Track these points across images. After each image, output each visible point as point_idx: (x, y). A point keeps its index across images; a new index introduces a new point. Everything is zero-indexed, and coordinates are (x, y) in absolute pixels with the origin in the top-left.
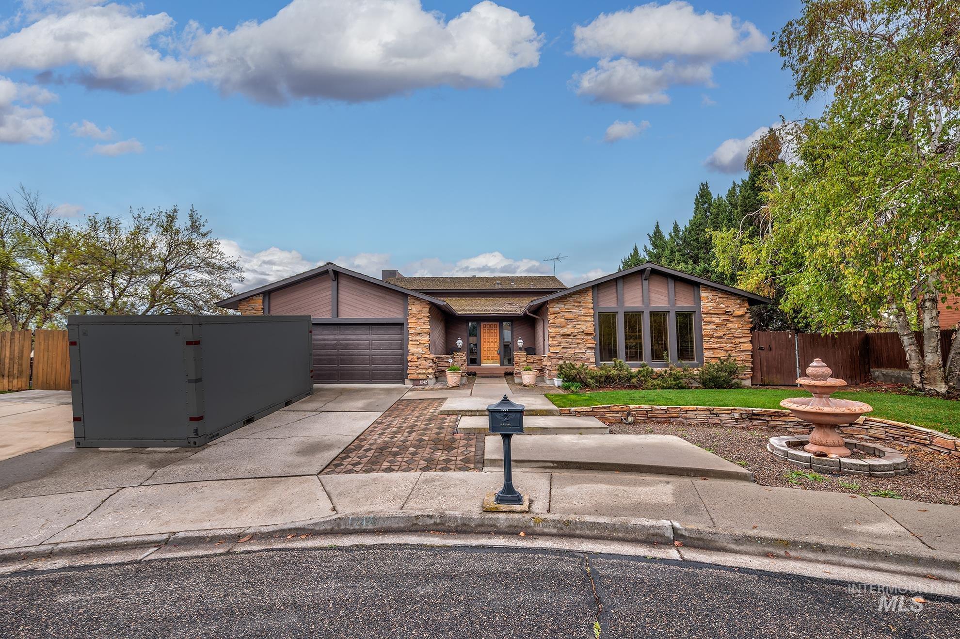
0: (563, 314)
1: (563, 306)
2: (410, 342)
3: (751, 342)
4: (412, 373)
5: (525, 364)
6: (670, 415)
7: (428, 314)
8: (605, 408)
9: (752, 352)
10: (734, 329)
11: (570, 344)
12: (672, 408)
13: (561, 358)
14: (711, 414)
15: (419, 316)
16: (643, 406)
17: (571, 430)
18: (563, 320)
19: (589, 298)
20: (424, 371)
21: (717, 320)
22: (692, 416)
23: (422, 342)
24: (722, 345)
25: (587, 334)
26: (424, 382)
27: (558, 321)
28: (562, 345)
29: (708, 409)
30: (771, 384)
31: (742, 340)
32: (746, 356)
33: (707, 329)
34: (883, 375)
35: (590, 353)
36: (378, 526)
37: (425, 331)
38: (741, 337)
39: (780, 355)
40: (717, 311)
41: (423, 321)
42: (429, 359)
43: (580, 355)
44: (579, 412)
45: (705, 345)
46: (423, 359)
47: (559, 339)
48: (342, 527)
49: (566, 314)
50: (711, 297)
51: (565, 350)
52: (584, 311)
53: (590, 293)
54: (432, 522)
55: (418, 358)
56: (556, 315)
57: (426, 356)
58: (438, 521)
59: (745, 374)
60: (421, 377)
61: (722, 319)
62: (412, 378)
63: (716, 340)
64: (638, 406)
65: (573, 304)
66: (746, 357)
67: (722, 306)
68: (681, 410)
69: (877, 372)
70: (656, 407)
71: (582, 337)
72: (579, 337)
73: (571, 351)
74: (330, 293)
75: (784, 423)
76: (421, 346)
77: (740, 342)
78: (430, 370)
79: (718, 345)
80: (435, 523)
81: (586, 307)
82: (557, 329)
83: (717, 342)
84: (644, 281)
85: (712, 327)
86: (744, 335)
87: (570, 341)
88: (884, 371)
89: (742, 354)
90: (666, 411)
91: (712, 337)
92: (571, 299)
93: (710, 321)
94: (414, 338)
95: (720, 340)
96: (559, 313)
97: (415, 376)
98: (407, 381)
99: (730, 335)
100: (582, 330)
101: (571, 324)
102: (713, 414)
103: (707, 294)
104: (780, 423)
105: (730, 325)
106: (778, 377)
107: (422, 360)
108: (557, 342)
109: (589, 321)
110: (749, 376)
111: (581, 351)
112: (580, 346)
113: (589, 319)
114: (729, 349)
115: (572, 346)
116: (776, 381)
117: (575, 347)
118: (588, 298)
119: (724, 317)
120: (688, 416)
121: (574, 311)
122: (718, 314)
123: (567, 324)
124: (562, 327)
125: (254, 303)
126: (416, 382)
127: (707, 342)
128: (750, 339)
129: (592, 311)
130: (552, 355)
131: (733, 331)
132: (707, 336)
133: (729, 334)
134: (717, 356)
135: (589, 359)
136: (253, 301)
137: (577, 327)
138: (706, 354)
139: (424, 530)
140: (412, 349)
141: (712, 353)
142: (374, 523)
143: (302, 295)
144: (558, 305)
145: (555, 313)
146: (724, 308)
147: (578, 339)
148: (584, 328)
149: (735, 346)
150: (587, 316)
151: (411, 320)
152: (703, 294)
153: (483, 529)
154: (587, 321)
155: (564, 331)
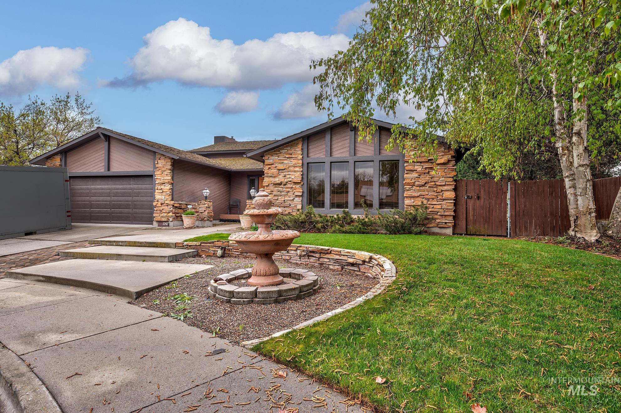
0: (276, 165)
1: (277, 158)
2: (157, 191)
3: (454, 190)
4: (157, 216)
7: (169, 167)
8: (210, 243)
10: (437, 177)
11: (281, 192)
15: (164, 169)
17: (139, 257)
20: (166, 214)
21: (419, 168)
23: (165, 191)
24: (423, 193)
25: (295, 183)
26: (166, 224)
27: (275, 171)
30: (478, 233)
31: (445, 188)
32: (448, 204)
33: (409, 177)
35: (298, 200)
37: (167, 181)
38: (444, 185)
39: (489, 204)
40: (420, 160)
41: (166, 173)
42: (169, 205)
43: (289, 202)
44: (190, 246)
45: (406, 193)
46: (165, 204)
49: (278, 165)
51: (276, 198)
52: (294, 162)
53: (300, 145)
55: (162, 204)
57: (166, 202)
59: (446, 223)
60: (163, 219)
61: (424, 167)
62: (157, 220)
63: (418, 188)
65: (285, 155)
66: (448, 206)
67: (425, 154)
71: (291, 186)
72: (289, 185)
73: (281, 199)
74: (103, 152)
75: (328, 260)
76: (164, 194)
77: (442, 191)
78: (171, 214)
79: (419, 193)
81: (296, 158)
83: (419, 191)
85: (415, 175)
86: (447, 183)
87: (281, 189)
89: (444, 202)
91: (413, 185)
93: (412, 169)
94: (159, 188)
95: (422, 188)
96: (272, 164)
97: (159, 219)
98: (155, 223)
99: (432, 183)
100: (291, 180)
101: (283, 174)
104: (326, 260)
105: (432, 173)
106: (486, 226)
107: (165, 206)
108: (270, 191)
109: (297, 171)
110: (450, 224)
111: (290, 199)
112: (289, 194)
113: (297, 169)
114: (430, 197)
115: (282, 194)
116: (483, 232)
117: (285, 196)
118: (298, 150)
119: (426, 165)
121: (286, 162)
122: (421, 162)
123: (279, 174)
124: (275, 177)
125: (55, 161)
126: (161, 224)
127: (408, 190)
128: (454, 187)
129: (301, 162)
131: (435, 179)
132: (408, 184)
133: (431, 182)
134: (417, 204)
135: (296, 206)
136: (54, 160)
137: (288, 176)
138: (407, 202)
140: (158, 196)
141: (412, 201)
143: (86, 154)
144: (272, 158)
145: (269, 165)
146: (427, 156)
147: (288, 188)
148: (293, 177)
149: (436, 194)
150: (296, 167)
151: (157, 173)
154: (295, 171)
155: (277, 180)
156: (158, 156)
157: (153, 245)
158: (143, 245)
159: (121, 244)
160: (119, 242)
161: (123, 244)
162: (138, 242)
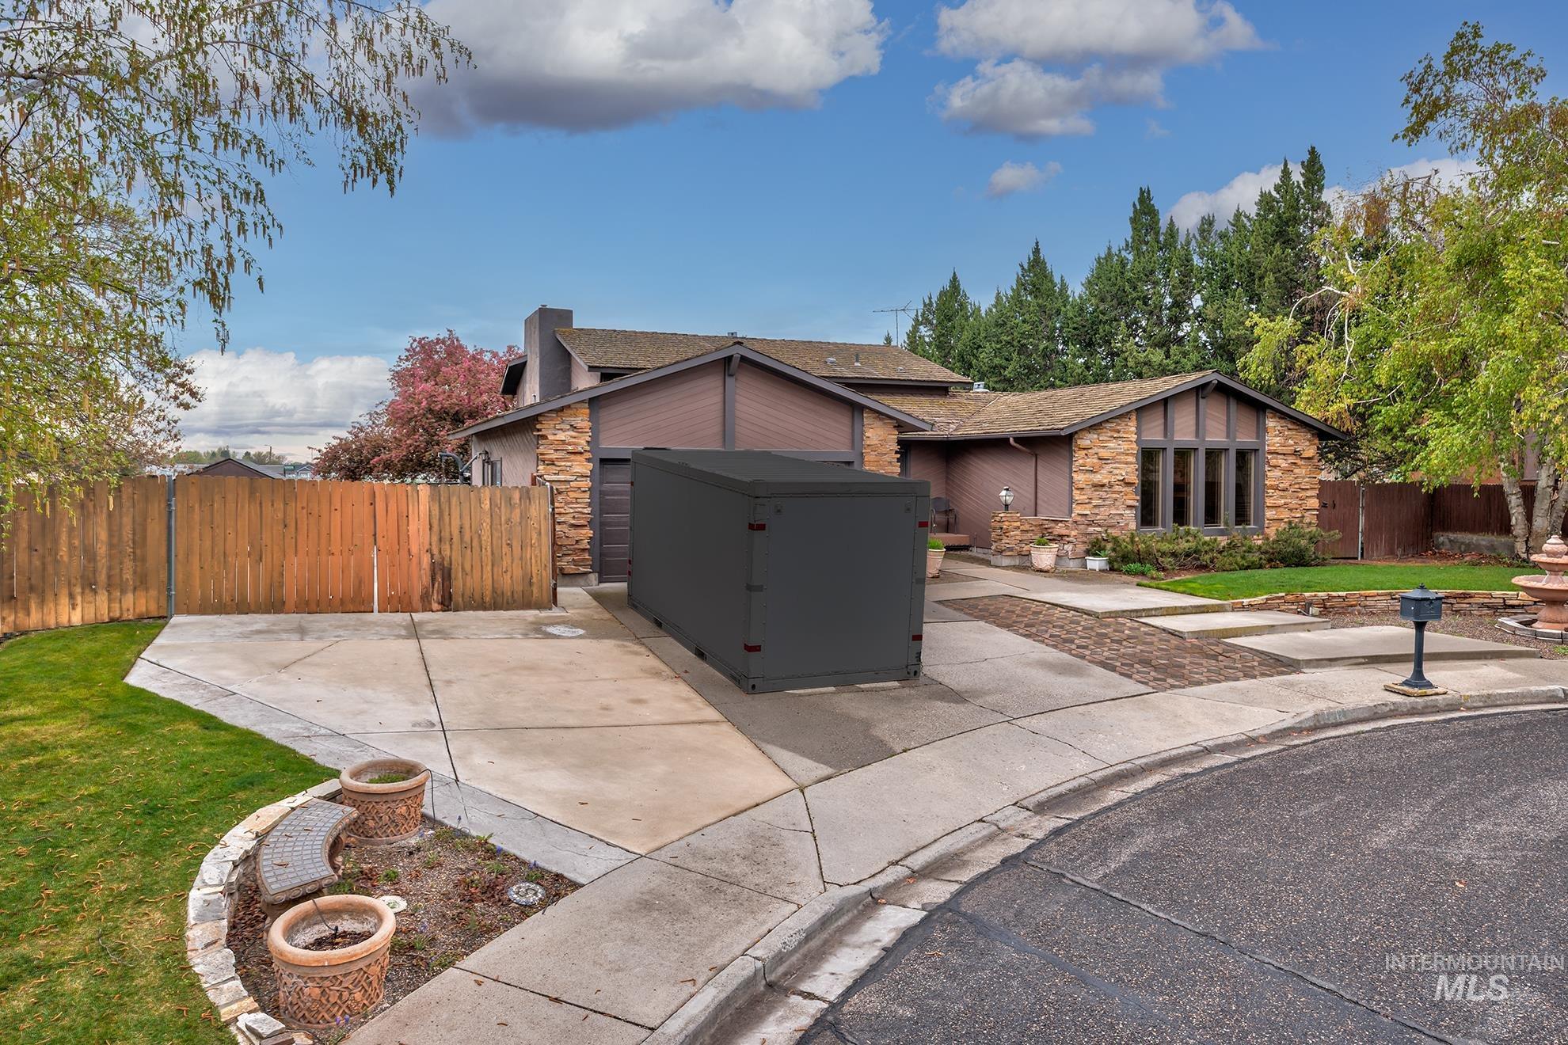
0: (1096, 450)
1: (1096, 436)
3: (1318, 497)
5: (1018, 532)
6: (1349, 604)
8: (1279, 598)
9: (1318, 510)
10: (1301, 477)
11: (1104, 500)
12: (1351, 595)
13: (1092, 523)
14: (1393, 599)
15: (883, 450)
16: (1320, 594)
18: (1096, 461)
19: (1132, 425)
21: (1283, 463)
22: (1372, 603)
24: (1286, 501)
25: (1127, 484)
27: (1092, 461)
28: (1095, 502)
29: (1390, 594)
31: (1309, 493)
32: (1312, 517)
33: (1273, 476)
34: (1450, 541)
35: (1130, 514)
36: (1349, 718)
38: (1308, 489)
39: (1344, 515)
40: (1284, 450)
41: (888, 459)
43: (1117, 517)
44: (1252, 606)
45: (1269, 502)
47: (1089, 492)
48: (1322, 723)
49: (1099, 450)
50: (1279, 428)
51: (1096, 511)
52: (1124, 446)
53: (1134, 417)
54: (1388, 709)
56: (1085, 452)
58: (1392, 708)
61: (1289, 462)
63: (1281, 493)
64: (1313, 594)
65: (1111, 434)
66: (1312, 519)
67: (1291, 442)
68: (1361, 596)
69: (1442, 538)
70: (1334, 594)
71: (1121, 489)
72: (1117, 488)
73: (1104, 512)
77: (1306, 497)
79: (1283, 501)
80: (1391, 710)
81: (1127, 440)
82: (1087, 475)
83: (1282, 497)
84: (1201, 400)
85: (1277, 473)
86: (1311, 486)
87: (1104, 494)
88: (1452, 536)
89: (1308, 514)
90: (1344, 599)
91: (1276, 488)
92: (1108, 425)
93: (1275, 464)
95: (1285, 493)
96: (1090, 448)
99: (1297, 486)
100: (1122, 478)
101: (1108, 468)
102: (1395, 599)
103: (1274, 424)
105: (1297, 471)
108: (1085, 497)
109: (1131, 463)
111: (1118, 512)
112: (1117, 503)
113: (1130, 459)
114: (1294, 507)
115: (1107, 503)
116: (1336, 553)
117: (1110, 506)
118: (1130, 424)
119: (1291, 459)
120: (1368, 603)
121: (1111, 445)
122: (1284, 454)
123: (1101, 467)
124: (1094, 472)
125: (572, 416)
127: (1271, 496)
128: (1318, 493)
129: (1134, 446)
130: (1079, 518)
131: (1299, 480)
132: (1271, 487)
133: (1295, 484)
134: (1280, 517)
135: (1127, 524)
137: (1117, 471)
138: (1269, 514)
139: (1384, 717)
141: (1274, 512)
142: (1344, 716)
144: (1091, 436)
145: (1085, 449)
146: (1292, 446)
147: (1114, 492)
148: (1124, 473)
149: (1300, 502)
150: (1127, 454)
151: (869, 458)
152: (1271, 423)
153: (1429, 710)
154: (1127, 463)
155: (1097, 478)
156: (867, 418)
157: (1202, 609)
158: (1188, 611)
159: (1153, 613)
160: (1152, 609)
161: (1157, 613)
162: (1181, 607)
